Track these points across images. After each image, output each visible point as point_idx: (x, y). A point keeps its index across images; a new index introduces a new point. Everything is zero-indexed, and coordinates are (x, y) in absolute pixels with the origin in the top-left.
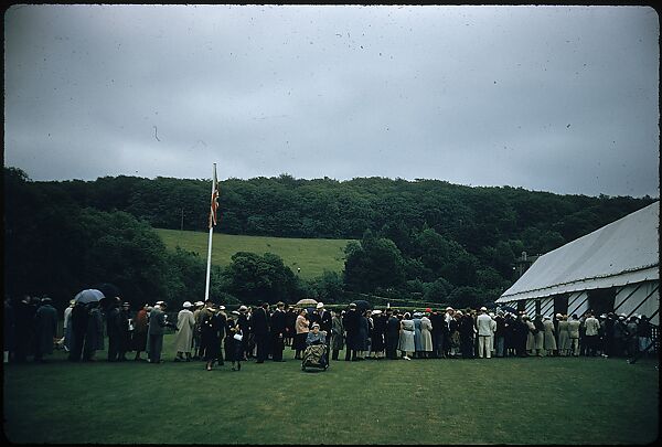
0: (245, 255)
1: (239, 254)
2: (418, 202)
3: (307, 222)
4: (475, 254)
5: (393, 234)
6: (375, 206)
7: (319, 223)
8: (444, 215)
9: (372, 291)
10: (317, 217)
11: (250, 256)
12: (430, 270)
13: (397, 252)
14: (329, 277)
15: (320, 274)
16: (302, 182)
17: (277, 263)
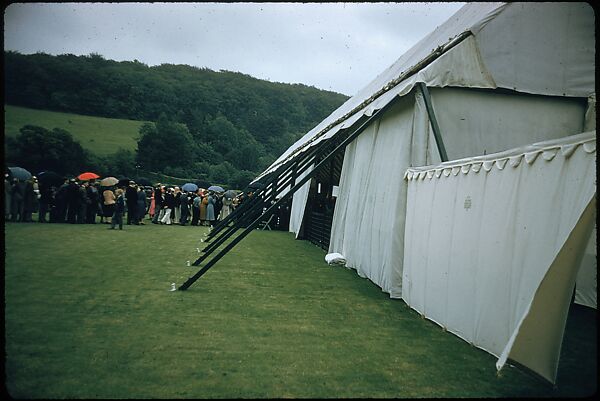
0: (32, 128)
1: (27, 127)
2: (218, 91)
3: (111, 102)
4: (262, 142)
5: (188, 119)
6: (178, 92)
7: (123, 104)
8: (242, 105)
9: (161, 170)
10: (121, 99)
11: (40, 130)
12: (219, 155)
13: (189, 136)
14: (122, 154)
15: (115, 151)
16: (112, 63)
17: (66, 138)
